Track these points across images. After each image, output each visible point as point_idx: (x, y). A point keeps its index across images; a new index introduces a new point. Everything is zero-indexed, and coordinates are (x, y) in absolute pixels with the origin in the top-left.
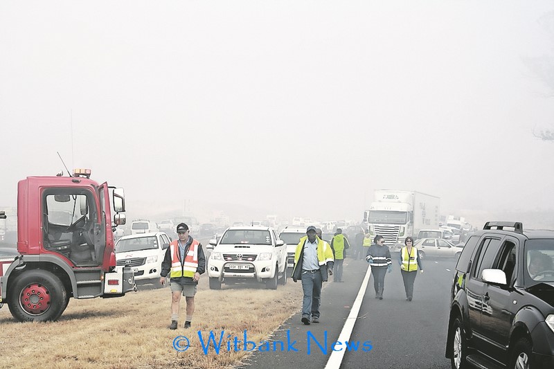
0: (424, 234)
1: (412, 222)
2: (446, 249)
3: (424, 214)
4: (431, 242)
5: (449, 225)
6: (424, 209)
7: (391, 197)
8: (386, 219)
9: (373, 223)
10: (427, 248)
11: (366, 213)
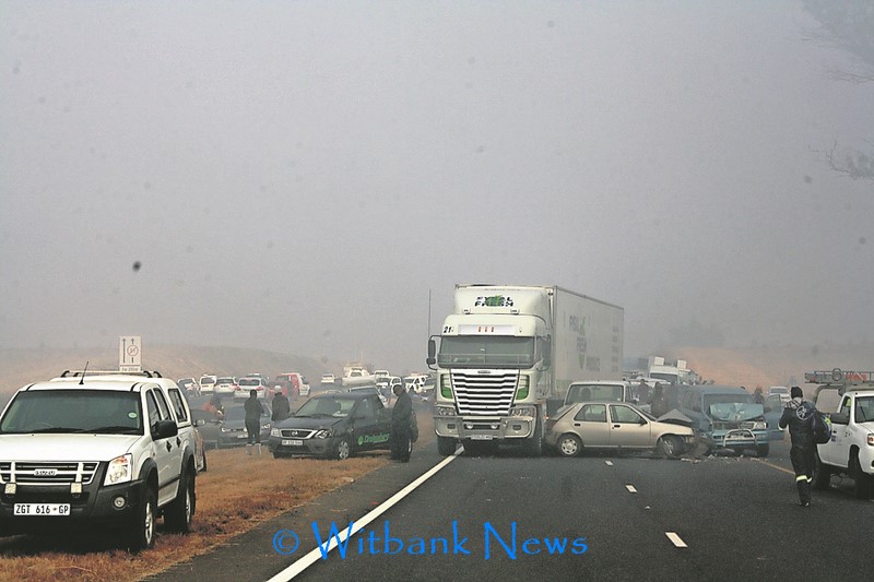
0: (580, 393)
1: (548, 363)
2: (634, 428)
3: (582, 344)
4: (597, 411)
5: (654, 376)
6: (582, 331)
7: (493, 302)
8: (481, 356)
9: (449, 367)
10: (588, 426)
11: (431, 343)
